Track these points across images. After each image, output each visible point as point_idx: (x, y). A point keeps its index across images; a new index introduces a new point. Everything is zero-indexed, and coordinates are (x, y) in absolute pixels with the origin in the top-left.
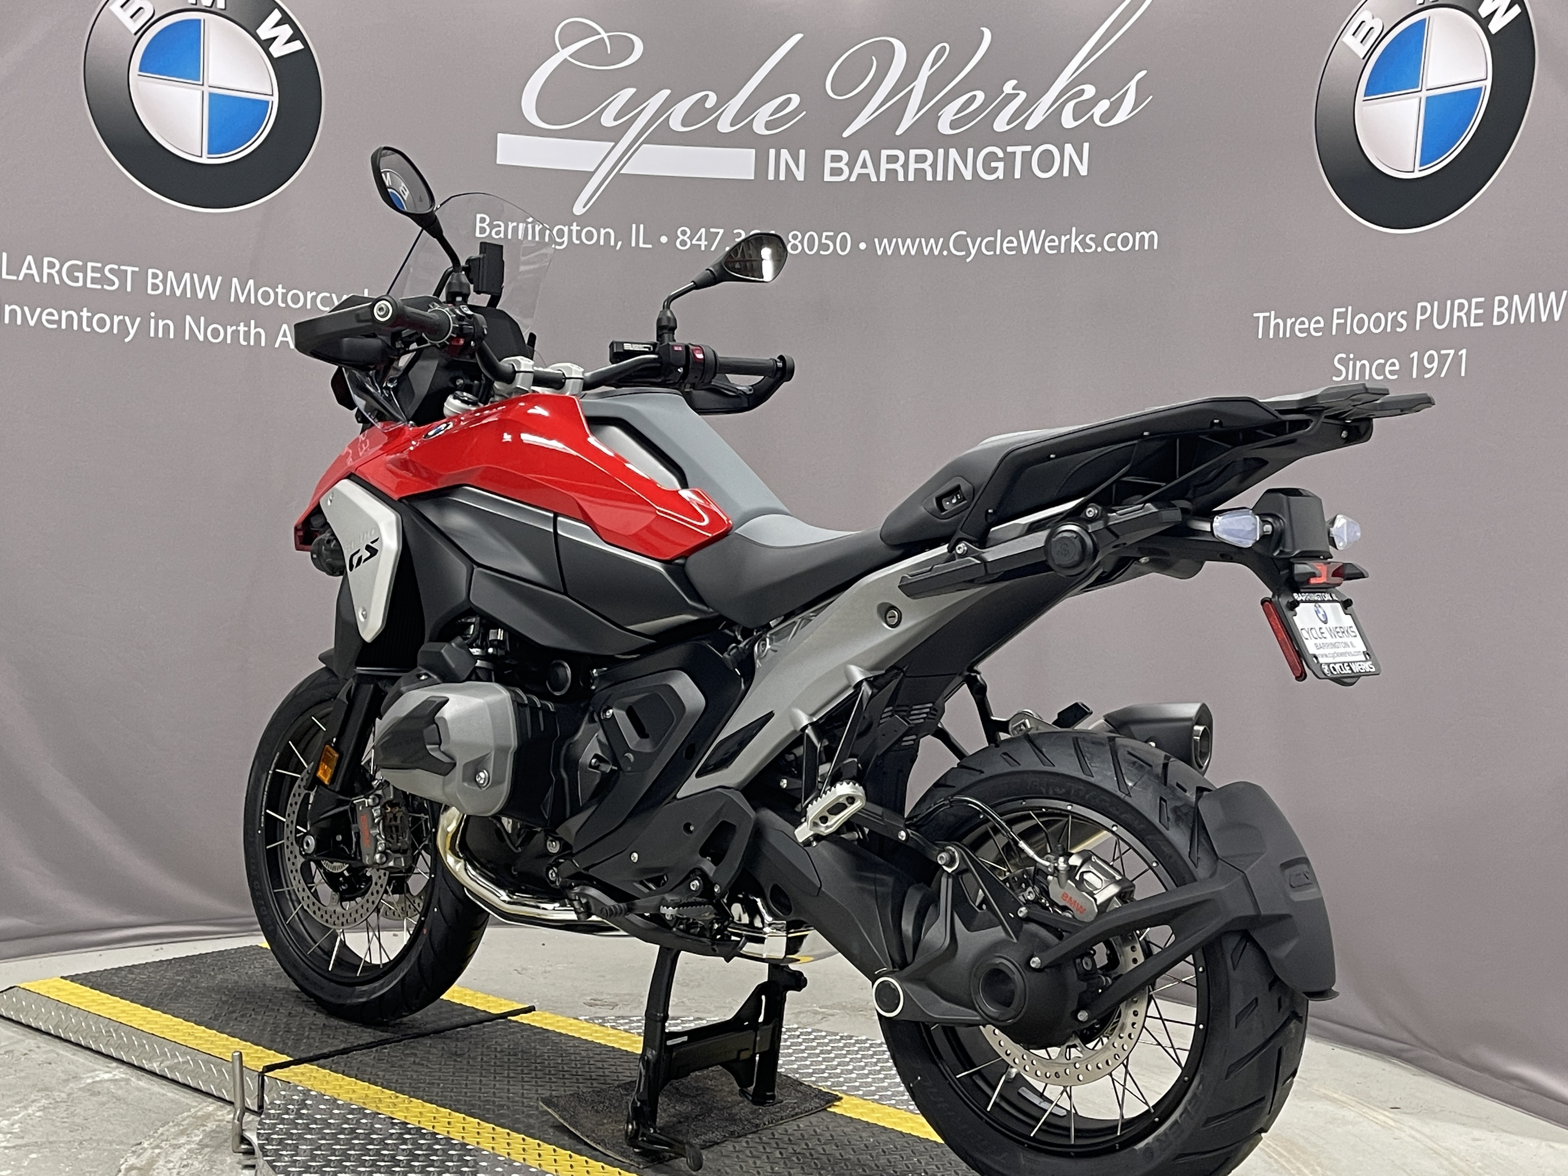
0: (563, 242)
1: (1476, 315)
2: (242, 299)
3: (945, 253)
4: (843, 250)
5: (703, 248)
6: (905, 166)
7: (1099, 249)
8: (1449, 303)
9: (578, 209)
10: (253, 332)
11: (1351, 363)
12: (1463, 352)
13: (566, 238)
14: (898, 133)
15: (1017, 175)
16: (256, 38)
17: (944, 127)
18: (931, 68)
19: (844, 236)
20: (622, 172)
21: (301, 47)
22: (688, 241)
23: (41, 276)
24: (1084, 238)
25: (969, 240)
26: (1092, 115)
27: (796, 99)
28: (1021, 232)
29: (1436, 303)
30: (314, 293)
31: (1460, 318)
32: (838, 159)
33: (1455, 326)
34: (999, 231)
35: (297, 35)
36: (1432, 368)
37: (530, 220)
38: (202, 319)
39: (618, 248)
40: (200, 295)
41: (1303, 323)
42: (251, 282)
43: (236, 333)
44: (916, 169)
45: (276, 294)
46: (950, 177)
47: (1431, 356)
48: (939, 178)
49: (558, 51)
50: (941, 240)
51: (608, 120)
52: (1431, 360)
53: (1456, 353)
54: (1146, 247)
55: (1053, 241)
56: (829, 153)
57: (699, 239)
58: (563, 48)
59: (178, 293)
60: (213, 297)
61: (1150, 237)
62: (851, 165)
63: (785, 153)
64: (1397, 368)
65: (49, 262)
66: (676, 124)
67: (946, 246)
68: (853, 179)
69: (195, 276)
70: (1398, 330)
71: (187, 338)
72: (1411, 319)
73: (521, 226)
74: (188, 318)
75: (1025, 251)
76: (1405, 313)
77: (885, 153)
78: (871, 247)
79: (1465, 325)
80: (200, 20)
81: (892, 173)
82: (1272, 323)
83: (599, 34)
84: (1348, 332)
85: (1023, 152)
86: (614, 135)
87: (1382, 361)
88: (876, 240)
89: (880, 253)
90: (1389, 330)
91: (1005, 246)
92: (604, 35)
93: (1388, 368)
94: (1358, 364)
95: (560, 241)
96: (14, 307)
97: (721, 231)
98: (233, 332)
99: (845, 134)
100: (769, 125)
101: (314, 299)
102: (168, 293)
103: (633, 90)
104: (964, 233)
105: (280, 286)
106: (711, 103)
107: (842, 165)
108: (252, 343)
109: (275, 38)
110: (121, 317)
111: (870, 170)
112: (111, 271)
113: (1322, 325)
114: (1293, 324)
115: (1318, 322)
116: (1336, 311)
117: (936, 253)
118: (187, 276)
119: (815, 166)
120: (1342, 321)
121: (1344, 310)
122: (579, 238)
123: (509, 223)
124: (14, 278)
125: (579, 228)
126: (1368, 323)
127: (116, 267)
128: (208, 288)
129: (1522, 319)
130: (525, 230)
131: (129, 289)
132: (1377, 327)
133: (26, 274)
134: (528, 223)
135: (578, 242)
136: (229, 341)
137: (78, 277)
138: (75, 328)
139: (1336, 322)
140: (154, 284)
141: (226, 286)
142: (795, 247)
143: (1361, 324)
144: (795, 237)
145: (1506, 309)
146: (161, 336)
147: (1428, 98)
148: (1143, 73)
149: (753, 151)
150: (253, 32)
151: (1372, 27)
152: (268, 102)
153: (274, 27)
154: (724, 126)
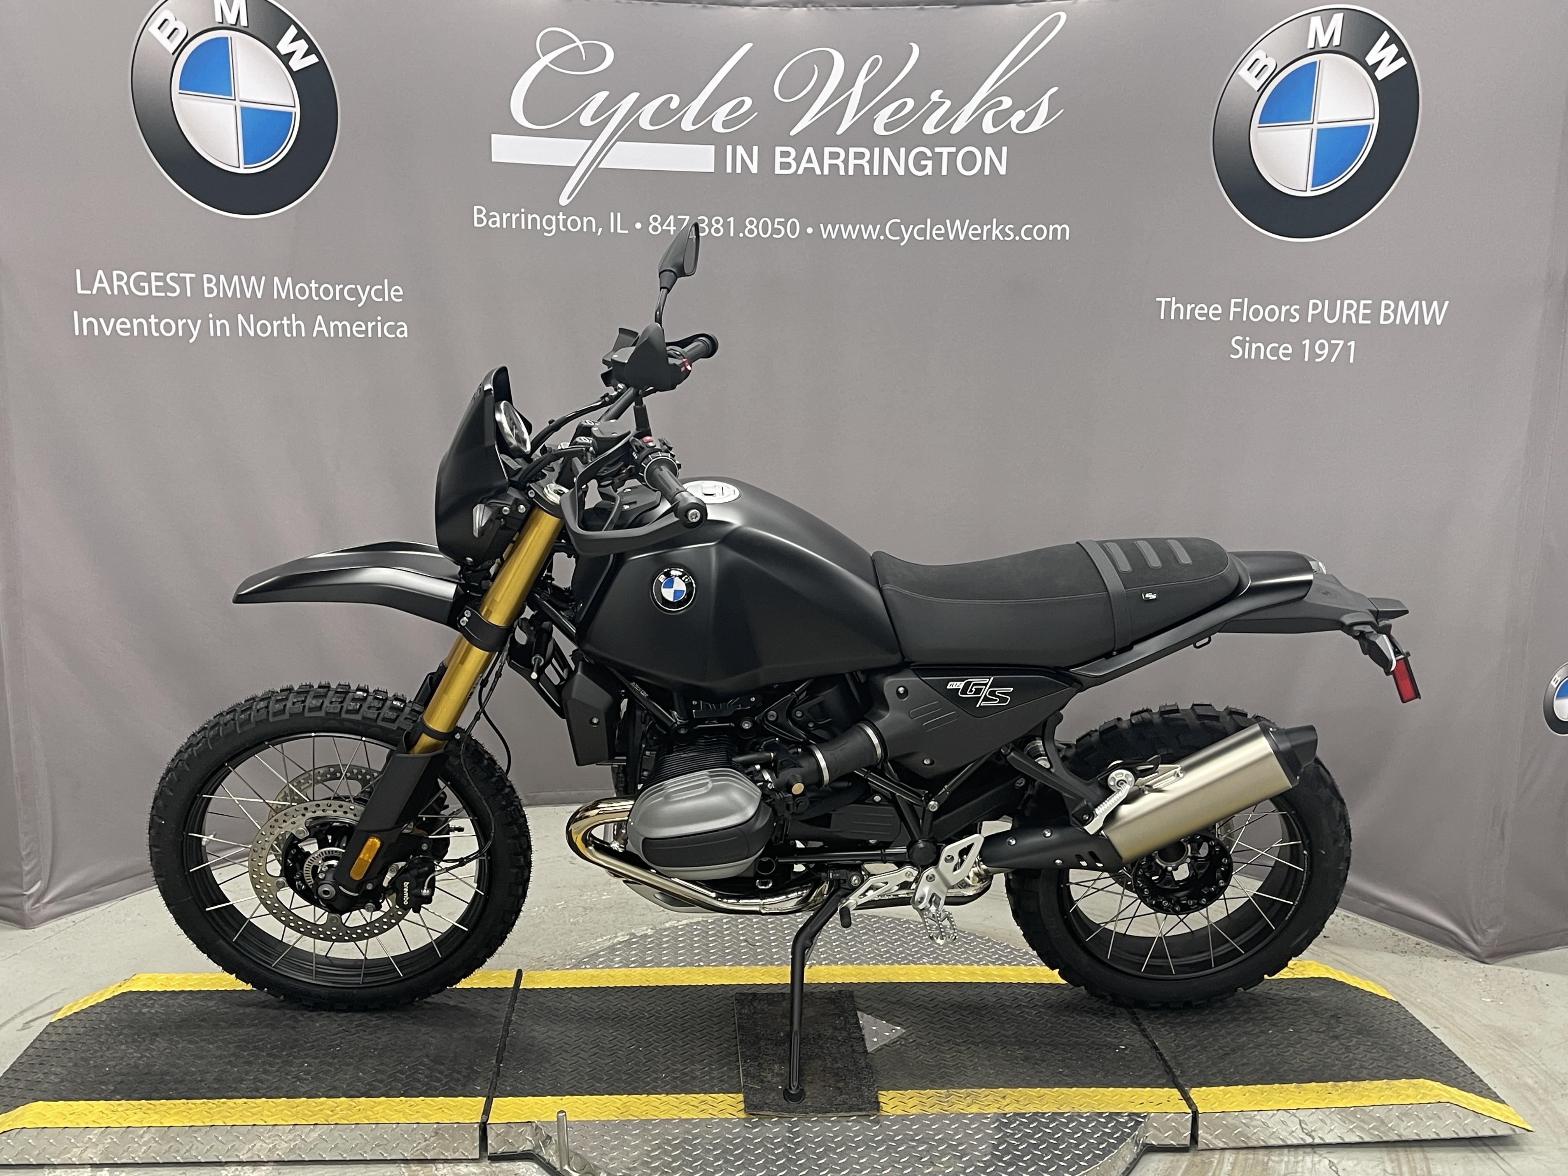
0: (552, 230)
1: (1364, 314)
2: (283, 296)
3: (882, 238)
4: (793, 233)
5: (672, 233)
6: (846, 162)
8: (1339, 302)
9: (564, 201)
10: (294, 324)
11: (1247, 345)
12: (1352, 343)
13: (554, 226)
14: (839, 132)
16: (277, 53)
17: (879, 128)
18: (867, 76)
19: (793, 222)
20: (600, 166)
21: (317, 60)
22: (659, 227)
23: (112, 289)
24: (1004, 228)
25: (902, 227)
26: (1010, 123)
27: (748, 102)
28: (948, 221)
29: (1327, 302)
30: (341, 286)
31: (1349, 316)
32: (788, 154)
33: (1344, 321)
34: (929, 220)
35: (312, 50)
36: (1323, 355)
37: (523, 210)
38: (252, 316)
39: (599, 234)
41: (1202, 309)
42: (289, 280)
43: (281, 327)
44: (855, 165)
45: (310, 289)
46: (885, 172)
47: (1322, 344)
48: (876, 172)
49: (540, 58)
50: (878, 226)
51: (586, 120)
52: (1322, 347)
53: (1345, 344)
55: (976, 229)
56: (778, 149)
57: (669, 225)
58: (543, 56)
59: (230, 295)
60: (259, 296)
61: (1062, 230)
62: (798, 160)
65: (118, 275)
66: (645, 123)
67: (882, 232)
68: (800, 172)
69: (243, 277)
70: (1291, 320)
71: (240, 334)
72: (1303, 312)
73: (514, 217)
74: (240, 317)
75: (952, 237)
76: (1298, 307)
77: (827, 150)
78: (817, 231)
79: (1354, 321)
80: (227, 39)
81: (834, 168)
82: (1173, 307)
83: (575, 42)
84: (1245, 319)
85: (949, 153)
86: (592, 133)
87: (1277, 345)
88: (822, 226)
89: (825, 237)
90: (1282, 320)
91: (934, 232)
92: (579, 43)
93: (1281, 351)
95: (549, 229)
96: (91, 319)
97: (688, 218)
98: (278, 326)
99: (793, 133)
100: (725, 124)
101: (341, 291)
102: (221, 295)
103: (606, 94)
104: (899, 221)
105: (313, 281)
106: (674, 105)
107: (790, 160)
108: (295, 335)
109: (293, 53)
110: (184, 321)
111: (815, 165)
112: (173, 279)
113: (1220, 311)
114: (1193, 310)
115: (1216, 309)
116: (1233, 301)
117: (874, 237)
118: (236, 278)
119: (766, 160)
120: (1239, 310)
121: (1240, 300)
122: (565, 226)
123: (504, 214)
124: (89, 292)
125: (565, 217)
126: (1263, 313)
127: (176, 275)
128: (255, 287)
129: (1407, 321)
130: (518, 220)
131: (189, 295)
132: (1271, 316)
133: (98, 288)
134: (521, 213)
135: (565, 230)
136: (275, 335)
137: (144, 287)
138: (146, 334)
139: (1233, 309)
140: (209, 288)
141: (269, 285)
142: (751, 231)
143: (1256, 313)
144: (751, 223)
145: (1392, 311)
146: (219, 334)
147: (1319, 130)
148: (1054, 90)
149: (713, 147)
150: (274, 48)
151: (1266, 66)
152: (292, 113)
153: (292, 42)
154: (687, 125)
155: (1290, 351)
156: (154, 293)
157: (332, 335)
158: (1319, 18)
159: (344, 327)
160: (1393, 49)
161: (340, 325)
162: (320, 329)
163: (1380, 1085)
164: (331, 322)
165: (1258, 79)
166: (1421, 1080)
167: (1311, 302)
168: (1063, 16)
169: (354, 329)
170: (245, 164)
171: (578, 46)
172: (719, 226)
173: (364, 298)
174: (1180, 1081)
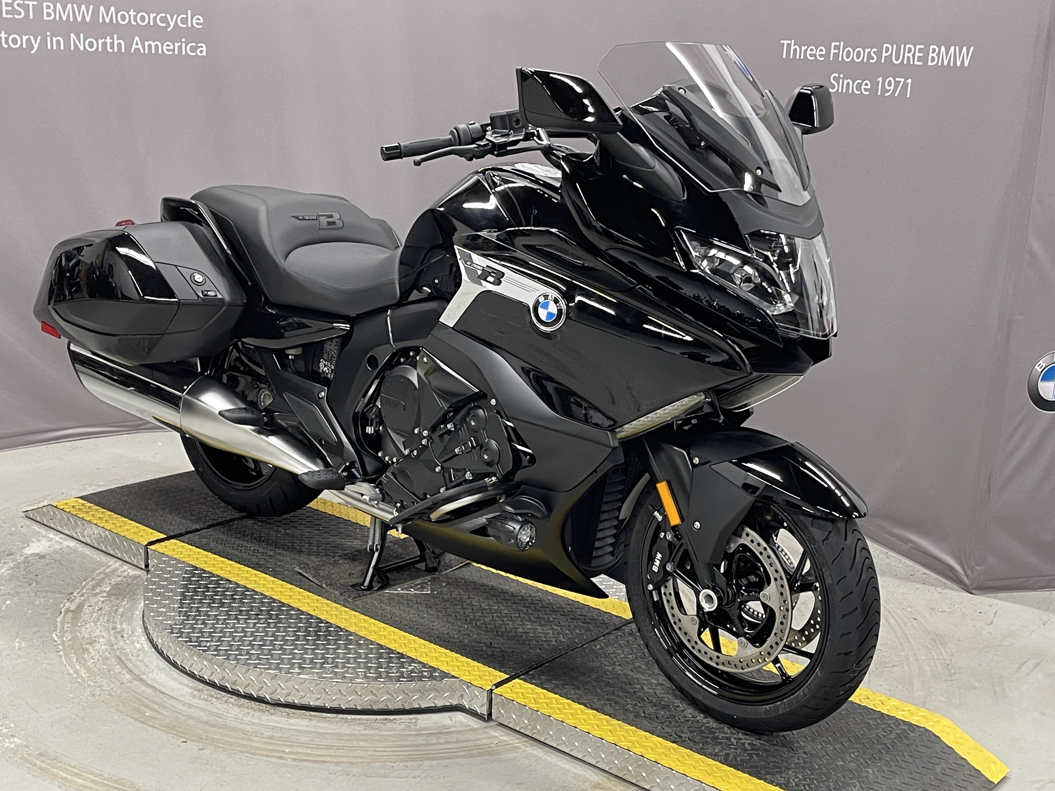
1: (918, 57)
2: (107, 21)
8: (903, 46)
10: (116, 43)
11: (841, 81)
12: (909, 81)
29: (895, 46)
30: (155, 14)
31: (908, 57)
33: (905, 62)
36: (890, 90)
38: (82, 35)
40: (79, 19)
41: (812, 50)
42: (113, 9)
43: (104, 44)
45: (130, 16)
47: (890, 81)
52: (890, 84)
53: (905, 81)
59: (64, 18)
60: (88, 20)
69: (75, 6)
70: (871, 61)
71: (72, 49)
72: (879, 54)
74: (72, 35)
76: (875, 50)
79: (912, 63)
82: (792, 48)
84: (840, 59)
87: (860, 81)
90: (865, 60)
93: (863, 87)
94: (846, 82)
98: (103, 43)
101: (155, 18)
102: (57, 19)
105: (132, 10)
108: (116, 50)
110: (27, 37)
112: (18, 5)
113: (824, 53)
114: (806, 51)
115: (821, 50)
116: (833, 44)
118: (69, 6)
120: (837, 51)
121: (838, 44)
126: (853, 55)
128: (84, 14)
129: (946, 63)
131: (31, 17)
132: (858, 58)
136: (100, 50)
139: (833, 51)
140: (48, 13)
141: (96, 11)
145: (937, 55)
146: (55, 47)
155: (869, 87)
156: (4, 16)
157: (146, 52)
159: (157, 46)
161: (153, 45)
162: (137, 47)
164: (146, 42)
167: (885, 45)
169: (165, 48)
173: (172, 24)
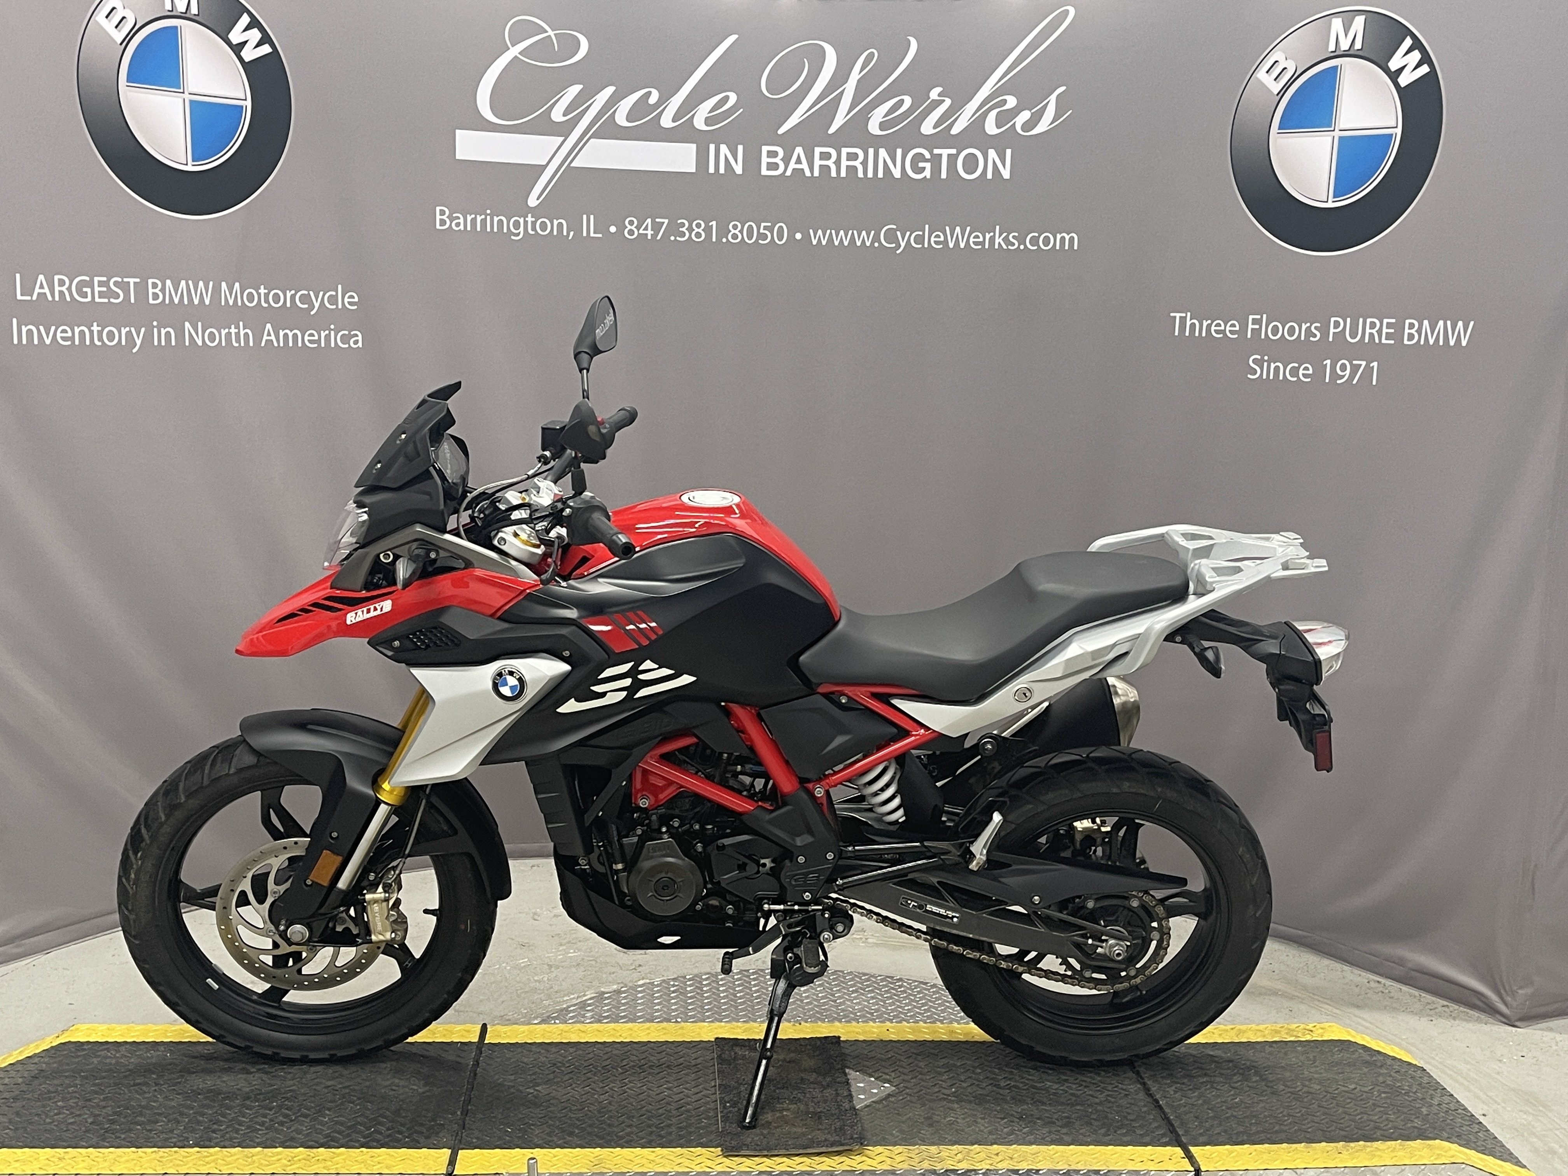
0: (520, 233)
1: (1387, 333)
2: (231, 302)
3: (876, 245)
4: (780, 239)
5: (649, 237)
6: (838, 163)
7: (1022, 247)
8: (1361, 320)
9: (533, 202)
10: (242, 333)
11: (1266, 364)
12: (1375, 364)
13: (522, 229)
14: (831, 131)
15: (944, 175)
16: (228, 43)
17: (874, 127)
18: (860, 72)
19: (781, 227)
20: (572, 165)
21: (270, 50)
22: (636, 230)
23: (53, 295)
24: (1007, 236)
25: (898, 233)
26: (1014, 124)
27: (733, 98)
28: (947, 228)
29: (1349, 320)
30: (293, 292)
31: (1371, 335)
32: (773, 154)
33: (1367, 341)
34: (927, 227)
35: (265, 39)
36: (1344, 376)
37: (488, 212)
38: (200, 324)
39: (570, 238)
40: (196, 301)
41: (1218, 325)
42: (237, 285)
43: (229, 335)
44: (847, 166)
45: (259, 295)
46: (880, 175)
47: (1343, 365)
48: (870, 175)
49: (509, 49)
50: (873, 232)
51: (557, 115)
53: (1367, 365)
54: (1067, 248)
55: (977, 237)
56: (765, 149)
57: (646, 229)
58: (513, 46)
59: (176, 301)
60: (207, 302)
61: (1070, 239)
62: (786, 160)
63: (724, 149)
64: (1310, 372)
65: (59, 280)
66: (621, 119)
67: (877, 238)
68: (788, 173)
69: (190, 282)
70: (1312, 339)
71: (187, 344)
72: (1324, 330)
73: (479, 219)
74: (187, 324)
75: (951, 245)
76: (1318, 325)
77: (818, 150)
78: (807, 237)
79: (1377, 341)
80: (176, 27)
81: (825, 169)
82: (1188, 323)
83: (547, 32)
84: (1263, 336)
85: (949, 155)
86: (564, 130)
87: (1296, 365)
88: (811, 231)
89: (815, 242)
90: (1303, 338)
91: (933, 240)
92: (551, 33)
93: (1301, 372)
95: (517, 232)
96: (30, 327)
97: (666, 221)
98: (226, 334)
99: (781, 131)
100: (708, 121)
101: (293, 297)
102: (167, 301)
103: (581, 87)
104: (894, 227)
105: (262, 287)
106: (654, 98)
107: (777, 160)
108: (242, 344)
109: (246, 42)
110: (128, 329)
111: (805, 166)
112: (116, 284)
113: (1237, 328)
114: (1209, 326)
115: (1233, 325)
116: (1251, 317)
117: (868, 244)
118: (183, 283)
119: (752, 161)
120: (1257, 327)
121: (1259, 317)
122: (534, 229)
123: (468, 216)
124: (29, 298)
125: (534, 219)
126: (1283, 331)
127: (120, 280)
128: (202, 294)
129: (1431, 342)
130: (484, 222)
131: (133, 301)
132: (1291, 335)
133: (39, 294)
134: (486, 215)
135: (533, 233)
136: (224, 344)
137: (86, 292)
138: (88, 343)
139: (1250, 326)
140: (154, 294)
141: (217, 290)
142: (735, 237)
143: (1275, 330)
144: (735, 227)
145: (1416, 331)
146: (163, 343)
147: (1340, 138)
148: (1062, 89)
149: (694, 146)
150: (225, 38)
151: (1285, 68)
152: (242, 107)
153: (244, 31)
154: (667, 121)
156: (97, 300)
157: (282, 345)
158: (1340, 19)
159: (295, 336)
160: (1416, 55)
161: (290, 334)
162: (269, 338)
163: (1394, 1146)
164: (281, 331)
165: (1278, 83)
166: (1438, 1141)
167: (1333, 319)
168: (1072, 11)
169: (306, 338)
170: (193, 161)
171: (550, 36)
172: (700, 230)
173: (317, 305)
174: (1184, 1139)
